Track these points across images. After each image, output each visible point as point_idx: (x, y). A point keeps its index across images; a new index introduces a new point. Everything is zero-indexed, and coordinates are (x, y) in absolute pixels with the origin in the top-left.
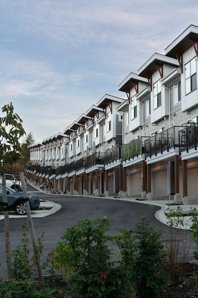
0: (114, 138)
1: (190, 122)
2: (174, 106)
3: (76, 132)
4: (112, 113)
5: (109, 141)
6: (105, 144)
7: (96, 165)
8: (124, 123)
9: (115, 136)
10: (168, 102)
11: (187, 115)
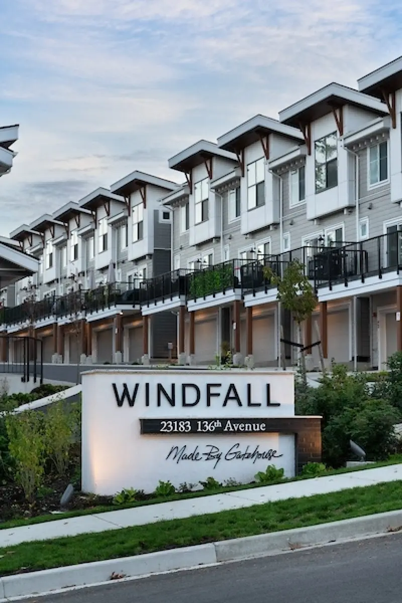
0: (150, 255)
1: (322, 237)
2: (291, 208)
3: (43, 238)
4: (145, 207)
5: (137, 261)
6: (124, 265)
7: (117, 306)
8: (175, 227)
9: (152, 252)
10: (278, 198)
11: (318, 226)
